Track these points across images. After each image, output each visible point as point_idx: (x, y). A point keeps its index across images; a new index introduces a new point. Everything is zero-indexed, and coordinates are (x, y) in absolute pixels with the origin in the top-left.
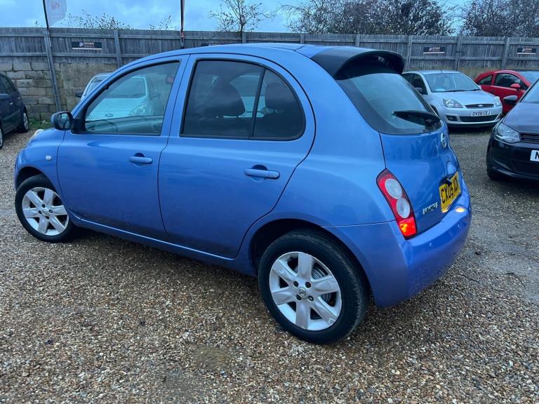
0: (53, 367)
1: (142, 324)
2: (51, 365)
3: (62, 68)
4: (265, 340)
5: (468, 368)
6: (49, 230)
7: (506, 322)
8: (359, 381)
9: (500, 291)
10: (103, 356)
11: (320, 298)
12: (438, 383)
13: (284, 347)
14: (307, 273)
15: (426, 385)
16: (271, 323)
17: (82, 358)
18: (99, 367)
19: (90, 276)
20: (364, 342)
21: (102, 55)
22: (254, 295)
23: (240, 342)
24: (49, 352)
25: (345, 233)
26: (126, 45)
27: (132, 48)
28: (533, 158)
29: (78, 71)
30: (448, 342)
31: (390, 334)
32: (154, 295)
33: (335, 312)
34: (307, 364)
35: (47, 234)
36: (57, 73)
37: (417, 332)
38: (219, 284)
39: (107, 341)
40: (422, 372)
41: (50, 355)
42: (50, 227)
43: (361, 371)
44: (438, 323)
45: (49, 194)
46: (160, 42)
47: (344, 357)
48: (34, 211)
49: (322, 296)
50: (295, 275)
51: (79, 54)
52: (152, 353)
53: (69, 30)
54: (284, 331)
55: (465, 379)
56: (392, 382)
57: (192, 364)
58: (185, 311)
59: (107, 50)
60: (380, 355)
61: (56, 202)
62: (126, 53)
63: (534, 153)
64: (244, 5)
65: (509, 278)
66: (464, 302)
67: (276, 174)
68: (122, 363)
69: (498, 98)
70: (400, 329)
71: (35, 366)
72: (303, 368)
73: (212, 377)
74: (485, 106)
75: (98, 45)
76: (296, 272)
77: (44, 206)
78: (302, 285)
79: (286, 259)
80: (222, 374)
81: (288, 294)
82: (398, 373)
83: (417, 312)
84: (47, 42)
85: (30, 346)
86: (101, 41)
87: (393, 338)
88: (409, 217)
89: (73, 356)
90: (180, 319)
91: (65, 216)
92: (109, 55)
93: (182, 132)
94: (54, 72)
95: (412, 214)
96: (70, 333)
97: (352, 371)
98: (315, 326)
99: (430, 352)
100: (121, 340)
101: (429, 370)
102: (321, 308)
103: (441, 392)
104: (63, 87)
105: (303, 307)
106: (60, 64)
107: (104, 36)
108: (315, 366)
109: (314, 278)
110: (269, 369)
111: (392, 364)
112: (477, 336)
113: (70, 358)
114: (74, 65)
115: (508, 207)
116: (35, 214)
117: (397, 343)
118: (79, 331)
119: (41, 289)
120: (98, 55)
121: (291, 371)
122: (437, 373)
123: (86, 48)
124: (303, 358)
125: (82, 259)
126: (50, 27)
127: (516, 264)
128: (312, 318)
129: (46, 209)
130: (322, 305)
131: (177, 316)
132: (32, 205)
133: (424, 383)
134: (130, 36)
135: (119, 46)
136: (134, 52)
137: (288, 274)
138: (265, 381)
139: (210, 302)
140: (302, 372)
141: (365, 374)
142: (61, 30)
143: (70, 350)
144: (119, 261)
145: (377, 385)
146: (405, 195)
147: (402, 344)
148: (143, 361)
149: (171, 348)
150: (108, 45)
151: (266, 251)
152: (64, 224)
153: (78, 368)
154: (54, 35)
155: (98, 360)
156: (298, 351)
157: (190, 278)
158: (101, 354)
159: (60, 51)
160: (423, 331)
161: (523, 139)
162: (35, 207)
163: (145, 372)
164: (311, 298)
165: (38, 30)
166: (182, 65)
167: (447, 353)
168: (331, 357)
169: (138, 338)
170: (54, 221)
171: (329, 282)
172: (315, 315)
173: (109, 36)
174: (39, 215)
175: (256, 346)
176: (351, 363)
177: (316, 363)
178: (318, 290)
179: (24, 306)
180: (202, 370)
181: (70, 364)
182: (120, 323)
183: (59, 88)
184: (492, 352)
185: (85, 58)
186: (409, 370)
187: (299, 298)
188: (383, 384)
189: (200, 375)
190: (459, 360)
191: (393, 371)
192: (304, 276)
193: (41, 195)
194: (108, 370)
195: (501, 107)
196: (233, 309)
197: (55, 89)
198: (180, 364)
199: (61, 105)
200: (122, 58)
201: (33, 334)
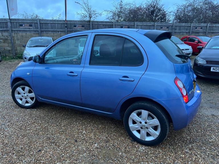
0: (44, 161)
1: (76, 141)
2: (43, 160)
3: (15, 35)
4: (128, 145)
5: (209, 152)
6: (26, 104)
7: (217, 134)
8: (170, 160)
9: (211, 122)
10: (64, 155)
11: (151, 128)
12: (199, 159)
13: (136, 148)
14: (145, 118)
15: (195, 160)
16: (128, 139)
17: (56, 157)
18: (64, 160)
19: (48, 122)
20: (167, 145)
21: (32, 29)
22: (118, 127)
23: (119, 147)
24: (41, 155)
25: (163, 102)
26: (42, 26)
27: (45, 27)
28: (212, 70)
29: (22, 36)
30: (198, 143)
31: (176, 141)
32: (77, 129)
33: (157, 133)
34: (148, 154)
35: (25, 105)
36: (13, 37)
37: (186, 140)
38: (102, 124)
39: (64, 149)
40: (192, 155)
41: (41, 156)
42: (27, 102)
43: (169, 156)
44: (192, 136)
45: (27, 88)
46: (57, 25)
47: (161, 151)
48: (20, 96)
49: (151, 127)
50: (140, 119)
51: (23, 29)
52: (84, 153)
53: (18, 20)
54: (135, 141)
55: (208, 157)
56: (182, 160)
57: (102, 157)
58: (92, 135)
59: (34, 28)
60: (174, 149)
61: (30, 92)
62: (42, 29)
63: (212, 68)
64: (91, 10)
65: (213, 116)
66: (199, 127)
67: (133, 79)
68: (73, 158)
69: (191, 46)
70: (179, 139)
71: (37, 161)
72: (146, 156)
73: (112, 162)
74: (186, 50)
75: (31, 26)
76: (141, 118)
77: (24, 94)
78: (143, 123)
79: (136, 113)
80: (115, 160)
81: (137, 127)
82: (183, 156)
83: (183, 132)
84: (9, 24)
85: (32, 153)
86: (32, 24)
87: (177, 142)
88: (186, 95)
89: (52, 156)
90: (91, 139)
91: (34, 98)
92: (35, 30)
93: (90, 64)
94: (12, 37)
95: (187, 94)
96: (47, 146)
97: (166, 156)
98: (148, 139)
99: (193, 147)
100: (69, 148)
101: (195, 154)
102: (151, 132)
103: (201, 162)
104: (16, 43)
105: (143, 132)
106: (14, 33)
107: (33, 22)
108: (151, 155)
109: (148, 120)
110: (133, 157)
111: (180, 153)
112: (208, 140)
113: (50, 157)
114: (20, 34)
115: (204, 89)
116: (20, 97)
117: (180, 144)
118: (51, 146)
119: (29, 128)
120: (30, 30)
121: (142, 157)
122: (198, 155)
123: (25, 27)
124: (145, 152)
125: (42, 115)
126: (11, 18)
127: (214, 111)
128: (147, 136)
129: (26, 95)
130: (152, 131)
131: (89, 138)
132: (19, 93)
133: (194, 159)
134: (44, 22)
135: (39, 26)
136: (46, 29)
137: (137, 119)
138: (133, 162)
139: (101, 131)
140: (146, 157)
141: (171, 157)
142: (15, 20)
143: (49, 154)
144: (58, 115)
145: (177, 161)
146: (184, 87)
147: (182, 144)
148: (81, 157)
149: (91, 151)
150: (35, 26)
151: (127, 110)
152: (33, 101)
153: (55, 161)
154: (12, 21)
155: (62, 157)
156: (143, 149)
157: (90, 122)
158: (63, 155)
159: (15, 28)
160: (188, 139)
161: (207, 63)
162: (20, 94)
163: (83, 161)
164: (147, 128)
165: (5, 19)
166: (89, 37)
167: (199, 147)
168: (156, 151)
169: (76, 147)
170: (28, 99)
171: (155, 121)
172: (148, 135)
173: (35, 22)
174: (22, 98)
175: (125, 148)
176: (164, 153)
177: (151, 153)
178: (150, 125)
179: (24, 136)
180: (107, 159)
181: (51, 160)
182: (67, 141)
183: (14, 43)
184: (215, 146)
185: (25, 31)
186: (187, 155)
187: (142, 128)
188: (179, 161)
189: (106, 161)
190: (204, 150)
191: (181, 155)
192: (144, 120)
193: (23, 89)
194: (68, 161)
195: (192, 50)
196: (111, 133)
197: (12, 44)
198: (97, 157)
199: (15, 50)
200: (41, 31)
201: (32, 148)
